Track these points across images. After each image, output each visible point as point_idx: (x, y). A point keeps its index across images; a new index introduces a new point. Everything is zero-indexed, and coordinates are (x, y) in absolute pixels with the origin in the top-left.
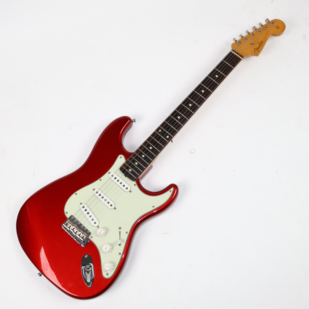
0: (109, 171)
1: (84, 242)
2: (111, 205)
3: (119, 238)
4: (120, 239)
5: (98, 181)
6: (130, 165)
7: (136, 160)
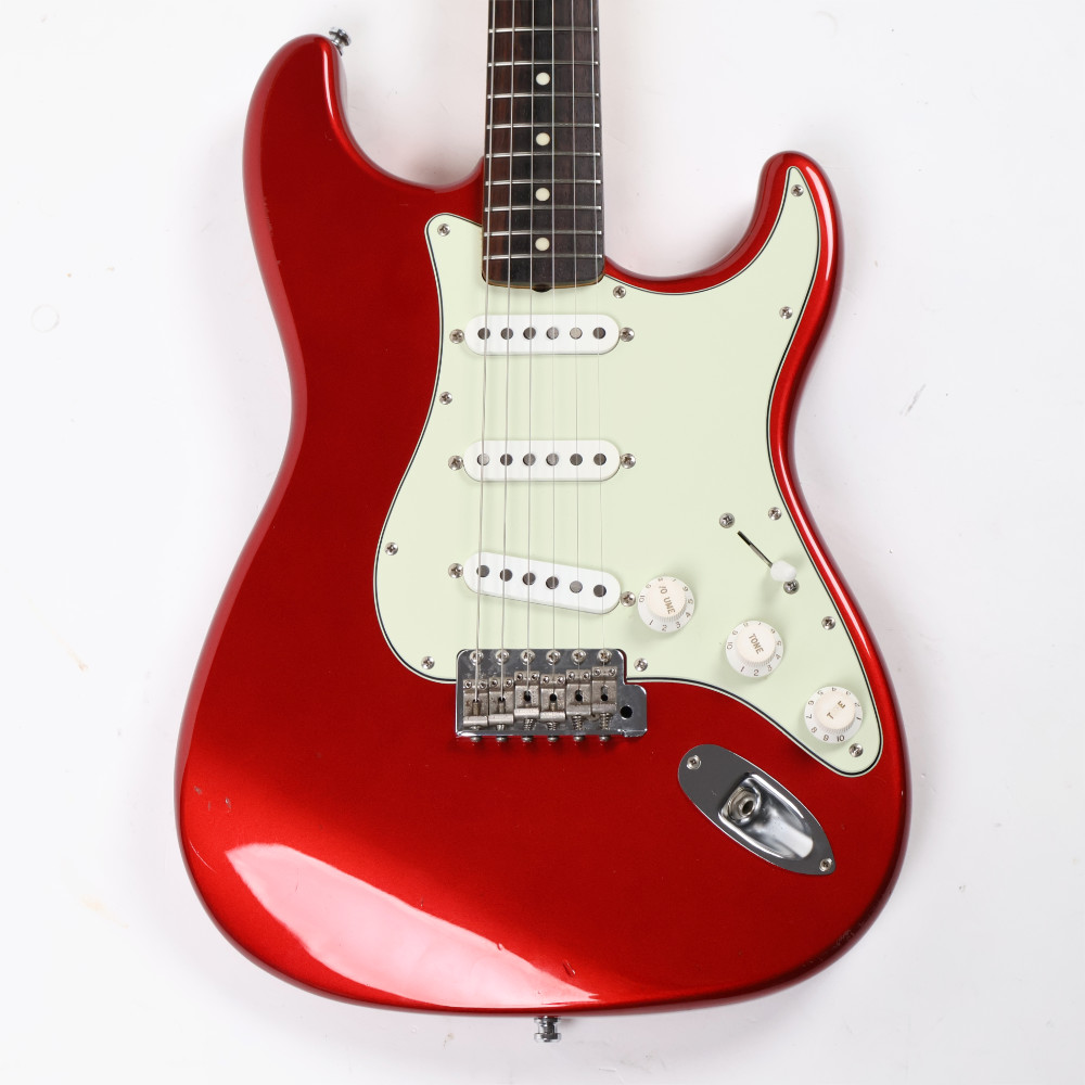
0: (449, 324)
1: (626, 712)
2: (600, 460)
3: (764, 564)
4: (770, 564)
5: (437, 409)
6: (521, 220)
7: (531, 182)
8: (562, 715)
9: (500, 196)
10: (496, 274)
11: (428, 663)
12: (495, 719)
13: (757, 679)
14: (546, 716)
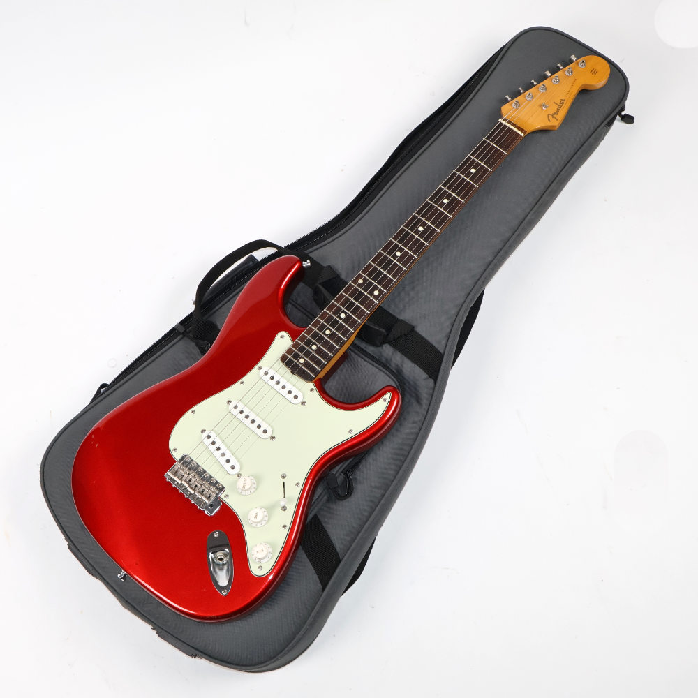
0: (259, 364)
1: (211, 506)
2: (265, 432)
3: (283, 496)
5: (238, 384)
6: (302, 349)
7: (314, 341)
8: (193, 492)
9: (302, 339)
10: (283, 359)
11: (175, 450)
12: (176, 479)
13: (251, 526)
14: (189, 489)
